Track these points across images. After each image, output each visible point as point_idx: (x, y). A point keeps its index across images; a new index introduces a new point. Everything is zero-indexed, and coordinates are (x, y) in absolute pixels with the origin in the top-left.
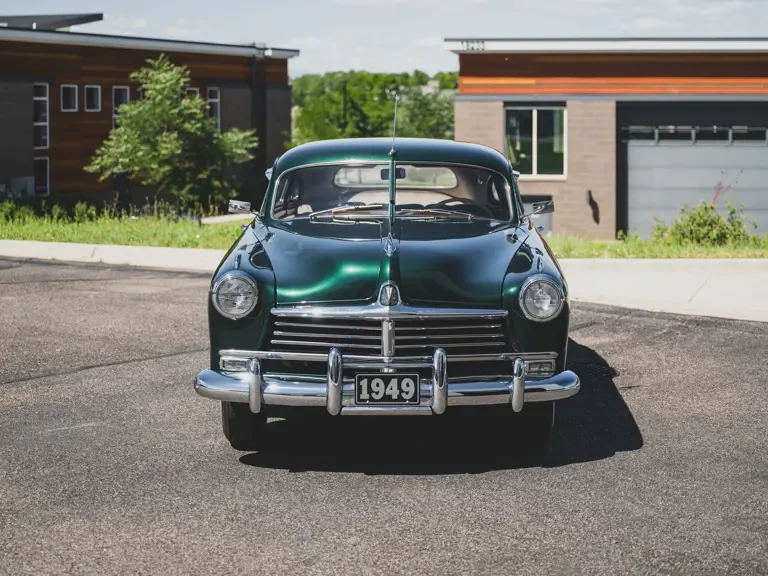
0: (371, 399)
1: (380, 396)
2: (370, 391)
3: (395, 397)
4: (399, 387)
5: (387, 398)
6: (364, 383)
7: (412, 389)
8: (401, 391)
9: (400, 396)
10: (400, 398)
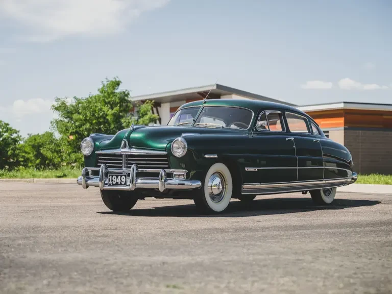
0: (113, 184)
1: (115, 182)
2: (112, 181)
3: (119, 183)
4: (121, 180)
5: (117, 183)
6: (111, 177)
7: (124, 180)
8: (121, 181)
9: (121, 183)
10: (121, 184)
